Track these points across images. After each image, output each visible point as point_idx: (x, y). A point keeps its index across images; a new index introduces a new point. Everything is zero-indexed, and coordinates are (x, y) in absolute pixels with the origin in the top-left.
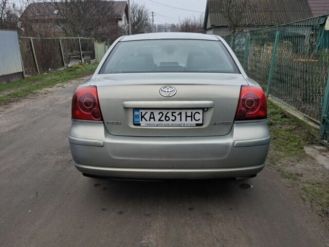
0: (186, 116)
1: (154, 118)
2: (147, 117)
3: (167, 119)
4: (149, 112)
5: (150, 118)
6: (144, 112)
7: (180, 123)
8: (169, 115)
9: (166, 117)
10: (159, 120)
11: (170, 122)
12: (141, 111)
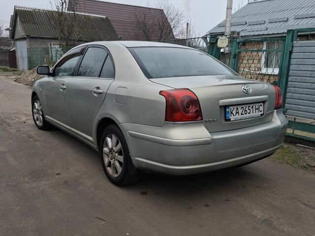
0: (256, 109)
1: (238, 113)
2: (234, 112)
3: (246, 112)
4: (235, 107)
5: (236, 113)
6: (232, 108)
7: (253, 115)
8: (247, 109)
9: (245, 111)
10: (242, 114)
11: (248, 115)
12: (230, 107)
